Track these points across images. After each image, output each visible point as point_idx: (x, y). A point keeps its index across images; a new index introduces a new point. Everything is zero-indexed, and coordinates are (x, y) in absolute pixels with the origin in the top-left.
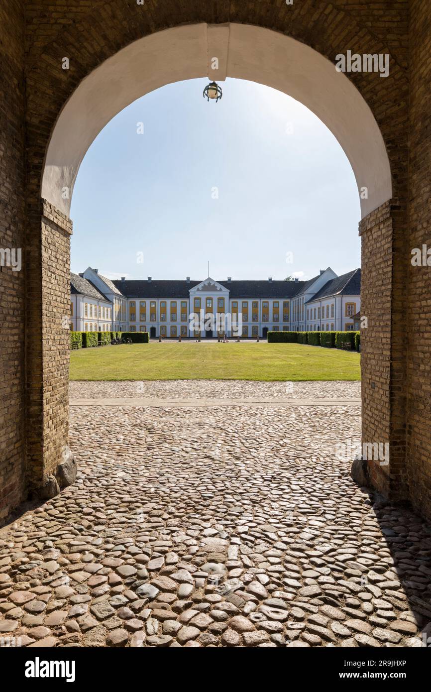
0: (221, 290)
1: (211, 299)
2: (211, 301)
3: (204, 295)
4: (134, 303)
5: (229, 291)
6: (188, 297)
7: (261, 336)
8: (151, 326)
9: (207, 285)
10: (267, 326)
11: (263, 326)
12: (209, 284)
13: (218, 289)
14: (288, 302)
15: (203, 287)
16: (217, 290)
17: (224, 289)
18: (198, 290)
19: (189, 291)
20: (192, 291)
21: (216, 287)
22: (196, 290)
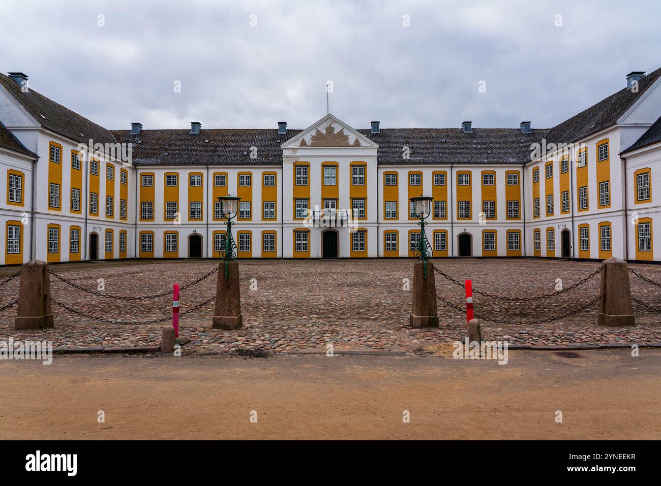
0: (357, 144)
1: (335, 166)
2: (333, 171)
3: (316, 158)
4: (152, 177)
5: (377, 146)
6: (280, 163)
7: (456, 254)
8: (190, 232)
9: (324, 132)
10: (469, 231)
11: (458, 230)
12: (330, 130)
13: (351, 141)
14: (518, 173)
15: (313, 138)
16: (347, 146)
17: (365, 142)
18: (303, 143)
19: (282, 146)
20: (289, 148)
21: (347, 137)
22: (298, 143)
